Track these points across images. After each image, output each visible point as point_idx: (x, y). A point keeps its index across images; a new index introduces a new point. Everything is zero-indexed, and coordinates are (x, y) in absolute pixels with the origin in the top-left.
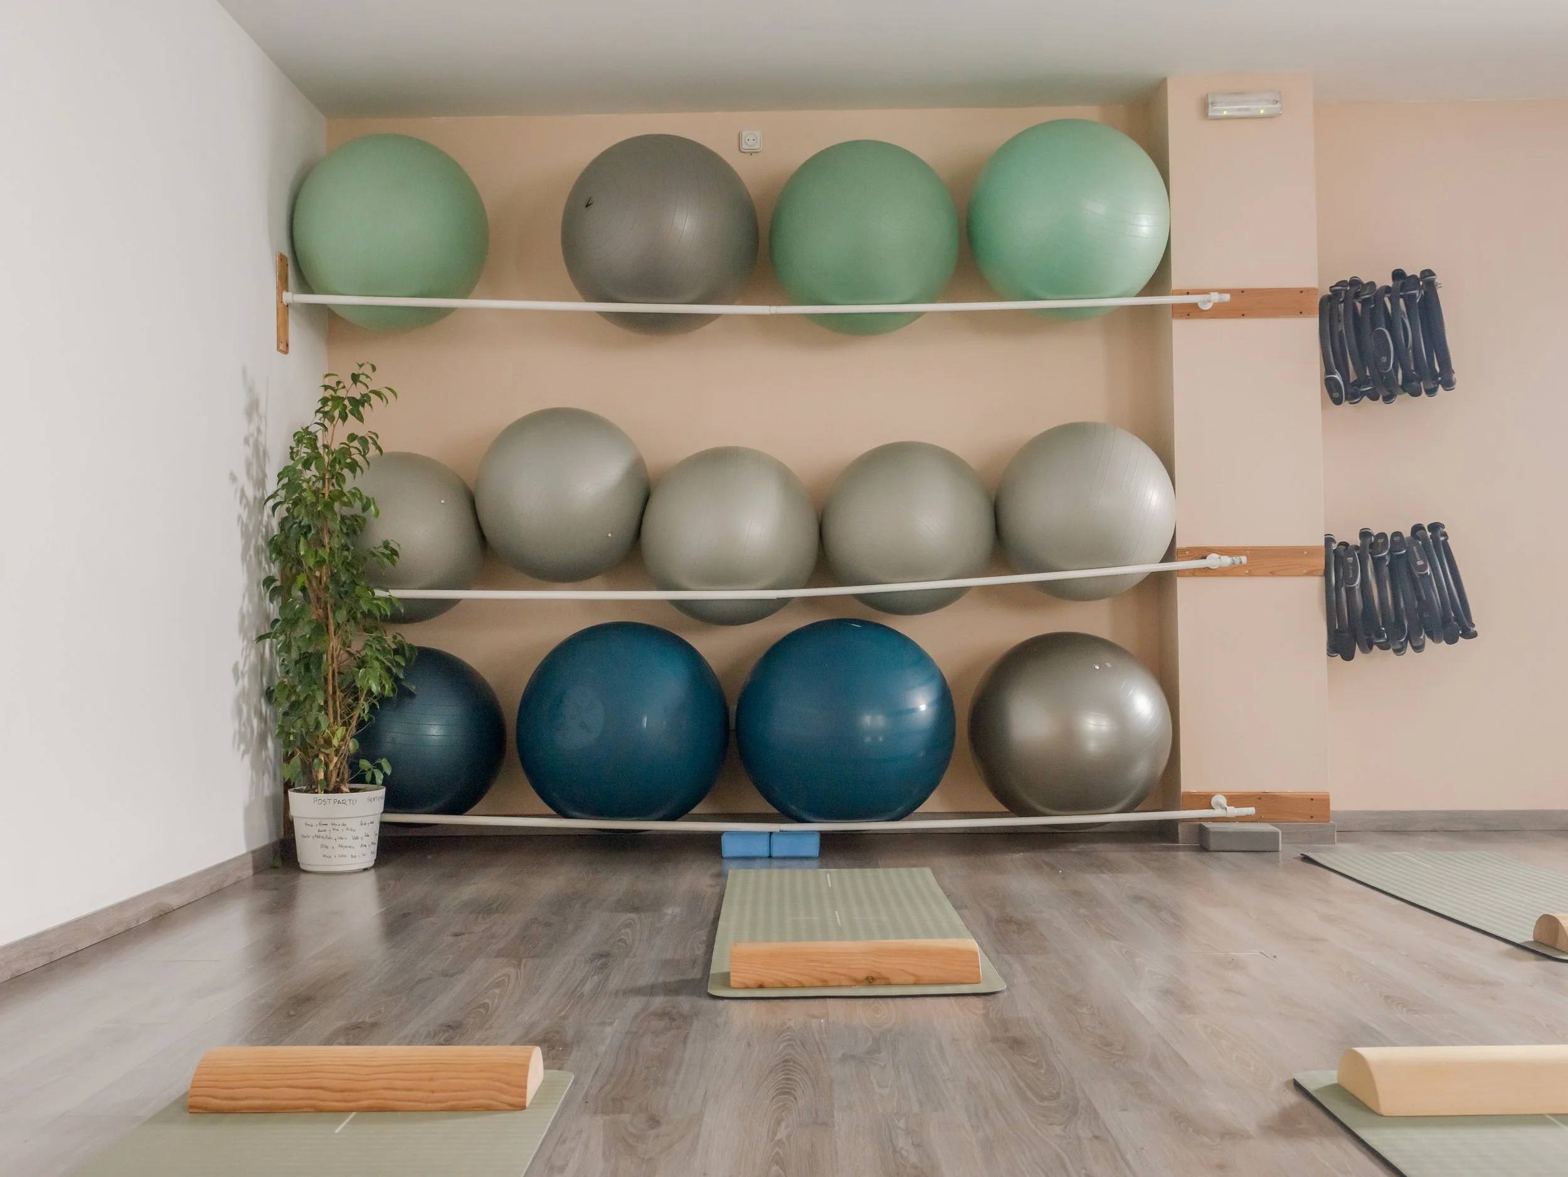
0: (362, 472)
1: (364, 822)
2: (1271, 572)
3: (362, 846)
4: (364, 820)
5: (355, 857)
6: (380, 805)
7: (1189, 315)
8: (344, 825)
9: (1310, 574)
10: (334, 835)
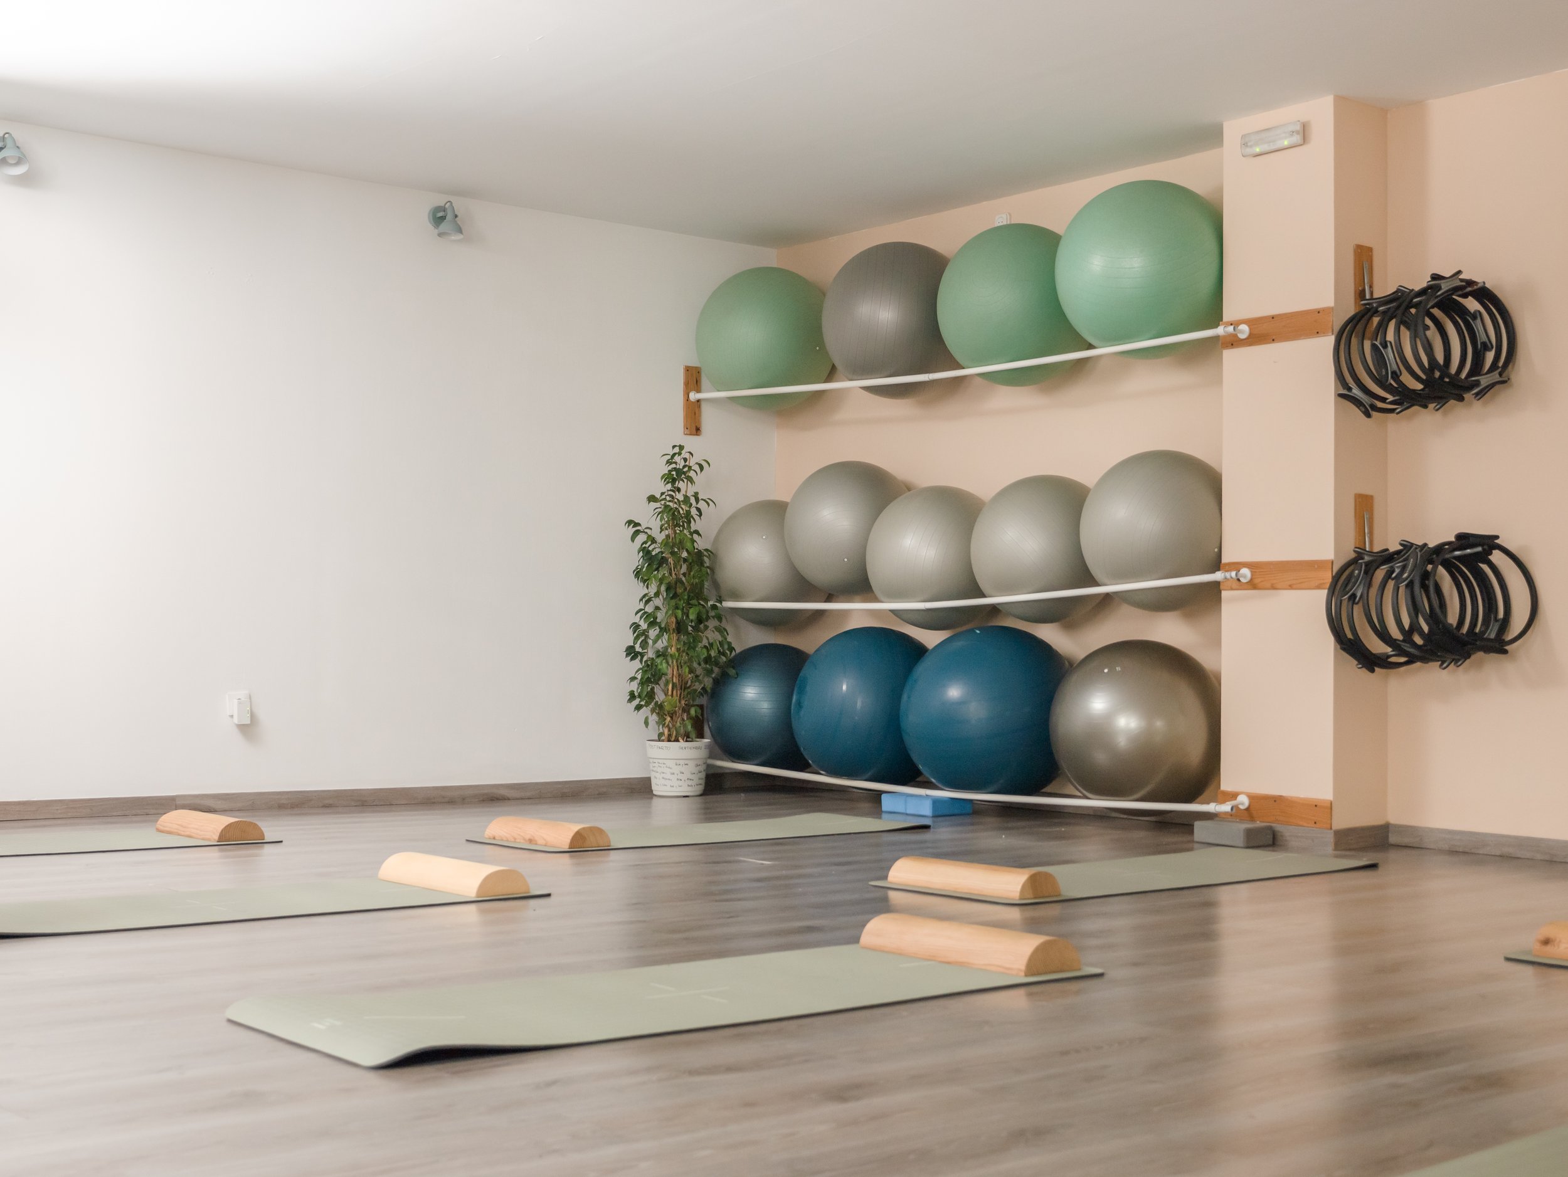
0: (695, 521)
1: (678, 764)
2: (1290, 586)
3: (678, 779)
4: (678, 762)
5: (673, 786)
6: (703, 753)
7: (1232, 345)
8: (664, 764)
9: (1319, 587)
10: (659, 770)
